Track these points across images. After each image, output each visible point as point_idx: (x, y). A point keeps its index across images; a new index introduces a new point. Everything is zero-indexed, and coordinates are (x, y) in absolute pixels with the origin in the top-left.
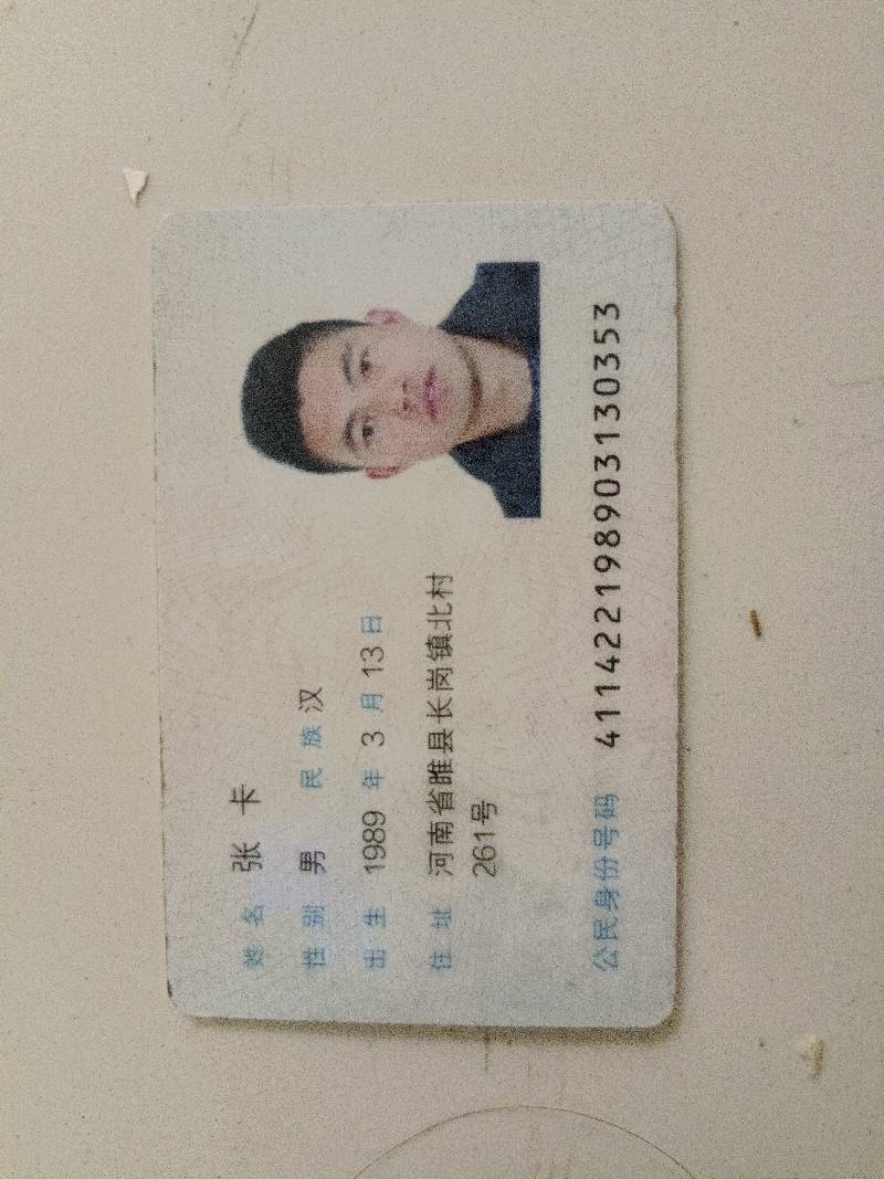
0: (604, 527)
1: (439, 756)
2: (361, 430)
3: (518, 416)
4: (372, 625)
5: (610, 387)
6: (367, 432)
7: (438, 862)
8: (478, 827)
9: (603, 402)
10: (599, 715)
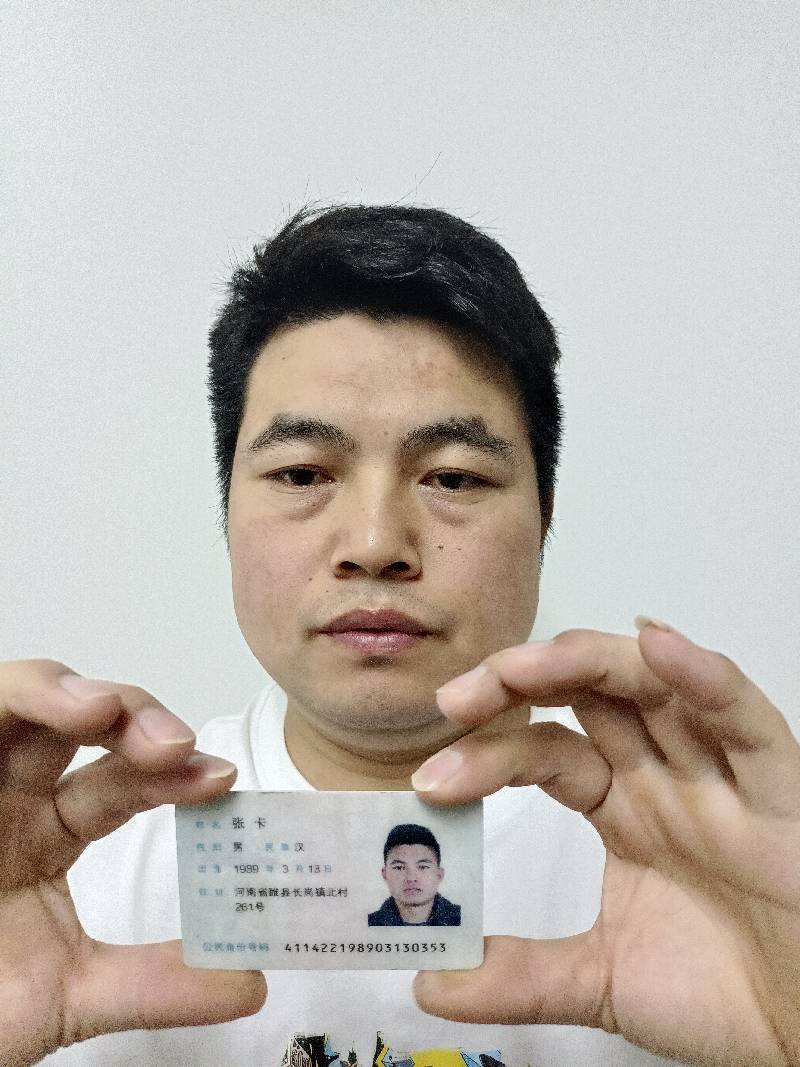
0: (365, 947)
1: (280, 892)
2: (400, 866)
3: (405, 920)
4: (328, 869)
5: (415, 949)
6: (399, 868)
7: (240, 891)
8: (254, 905)
9: (410, 947)
10: (298, 945)
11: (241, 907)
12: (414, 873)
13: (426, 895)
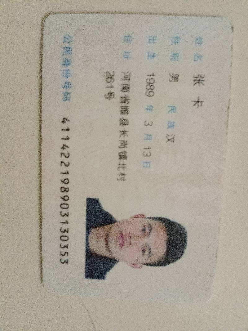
0: (65, 193)
1: (125, 116)
2: (146, 231)
3: (93, 231)
4: (147, 165)
5: (63, 238)
6: (144, 230)
7: (127, 77)
8: (112, 90)
9: (65, 234)
10: (68, 130)
11: (110, 77)
12: (139, 243)
13: (116, 252)
